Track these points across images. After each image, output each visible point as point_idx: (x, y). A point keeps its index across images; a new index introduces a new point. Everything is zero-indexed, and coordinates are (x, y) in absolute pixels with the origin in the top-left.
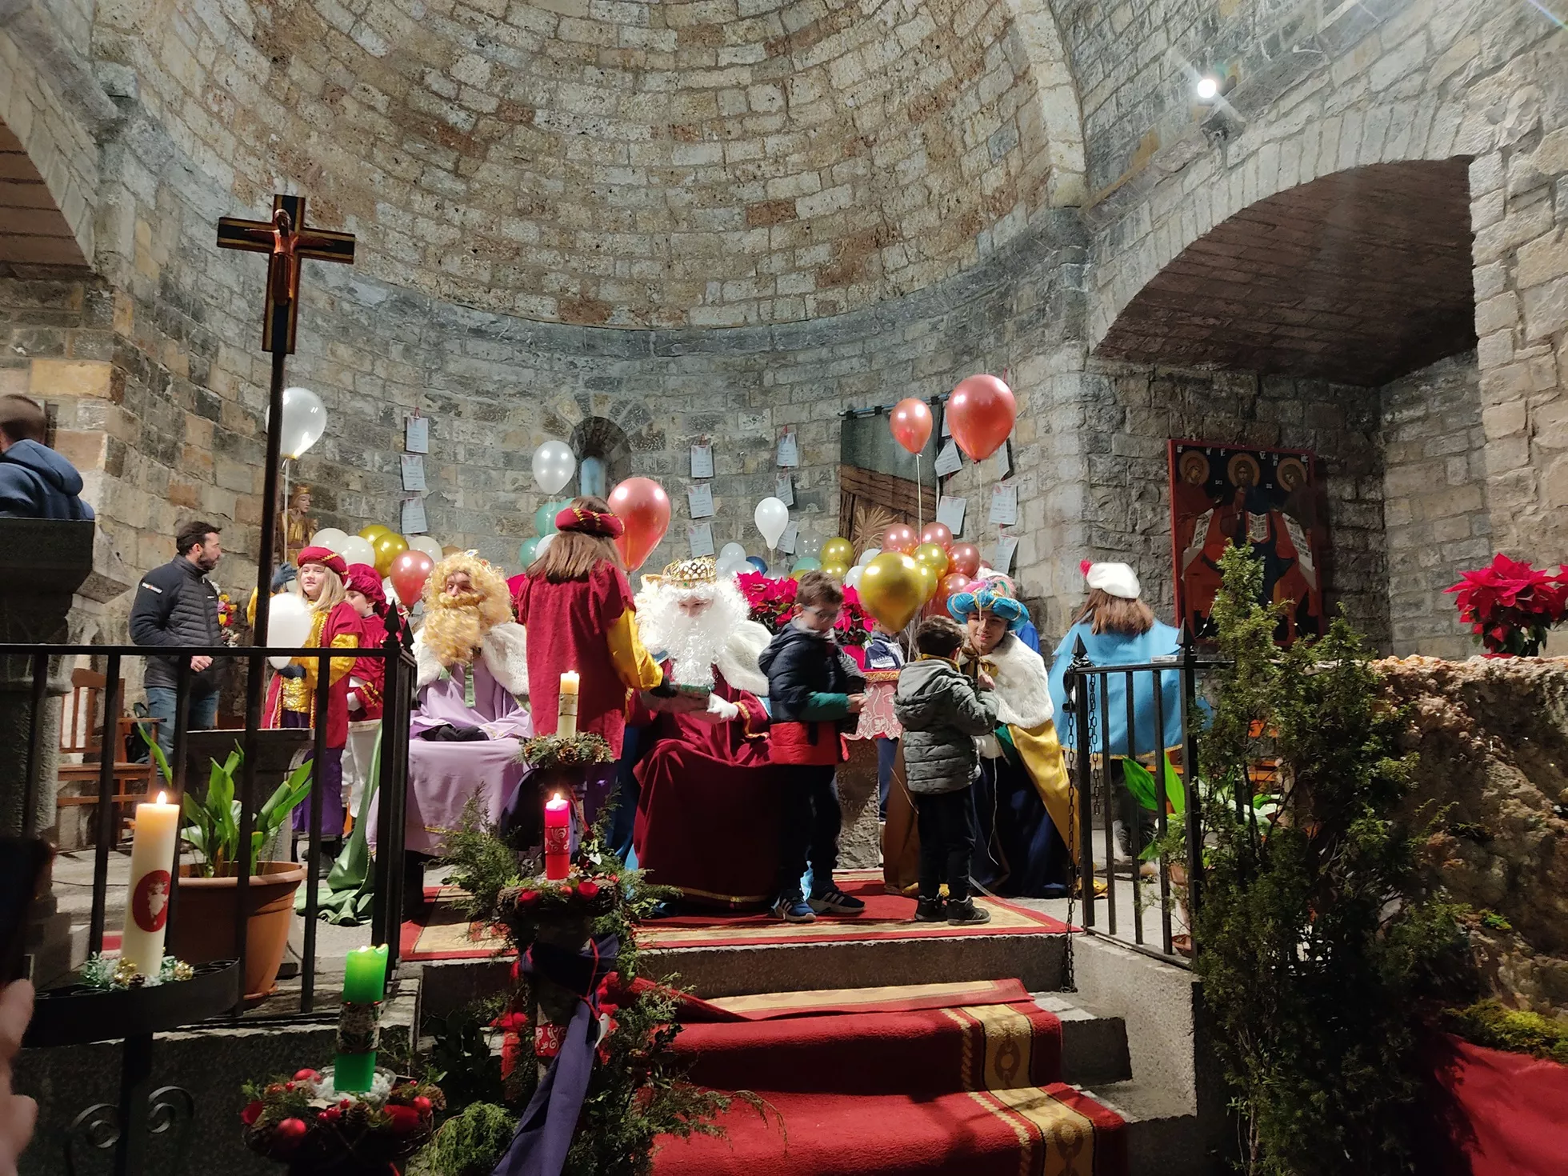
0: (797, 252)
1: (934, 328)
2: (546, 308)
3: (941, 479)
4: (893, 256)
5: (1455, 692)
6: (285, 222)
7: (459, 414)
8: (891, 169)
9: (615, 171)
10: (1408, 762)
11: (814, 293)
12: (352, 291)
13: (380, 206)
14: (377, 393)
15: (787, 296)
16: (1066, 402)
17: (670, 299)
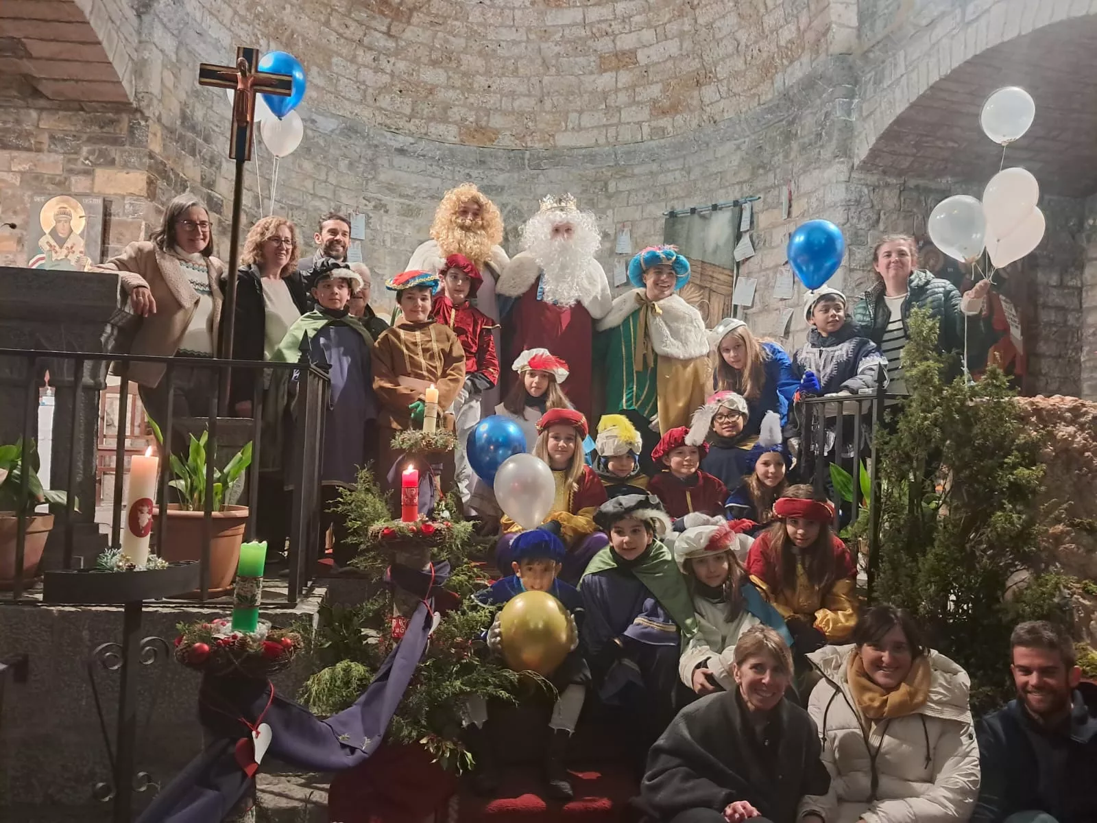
0: (637, 90)
1: (738, 148)
2: (450, 133)
3: (738, 264)
4: (709, 92)
5: (1086, 422)
6: (244, 66)
7: (386, 212)
8: (710, 26)
9: (504, 30)
10: (1038, 471)
11: (649, 121)
12: (313, 121)
13: (335, 60)
14: (329, 196)
15: (629, 123)
16: (835, 205)
17: (541, 126)
